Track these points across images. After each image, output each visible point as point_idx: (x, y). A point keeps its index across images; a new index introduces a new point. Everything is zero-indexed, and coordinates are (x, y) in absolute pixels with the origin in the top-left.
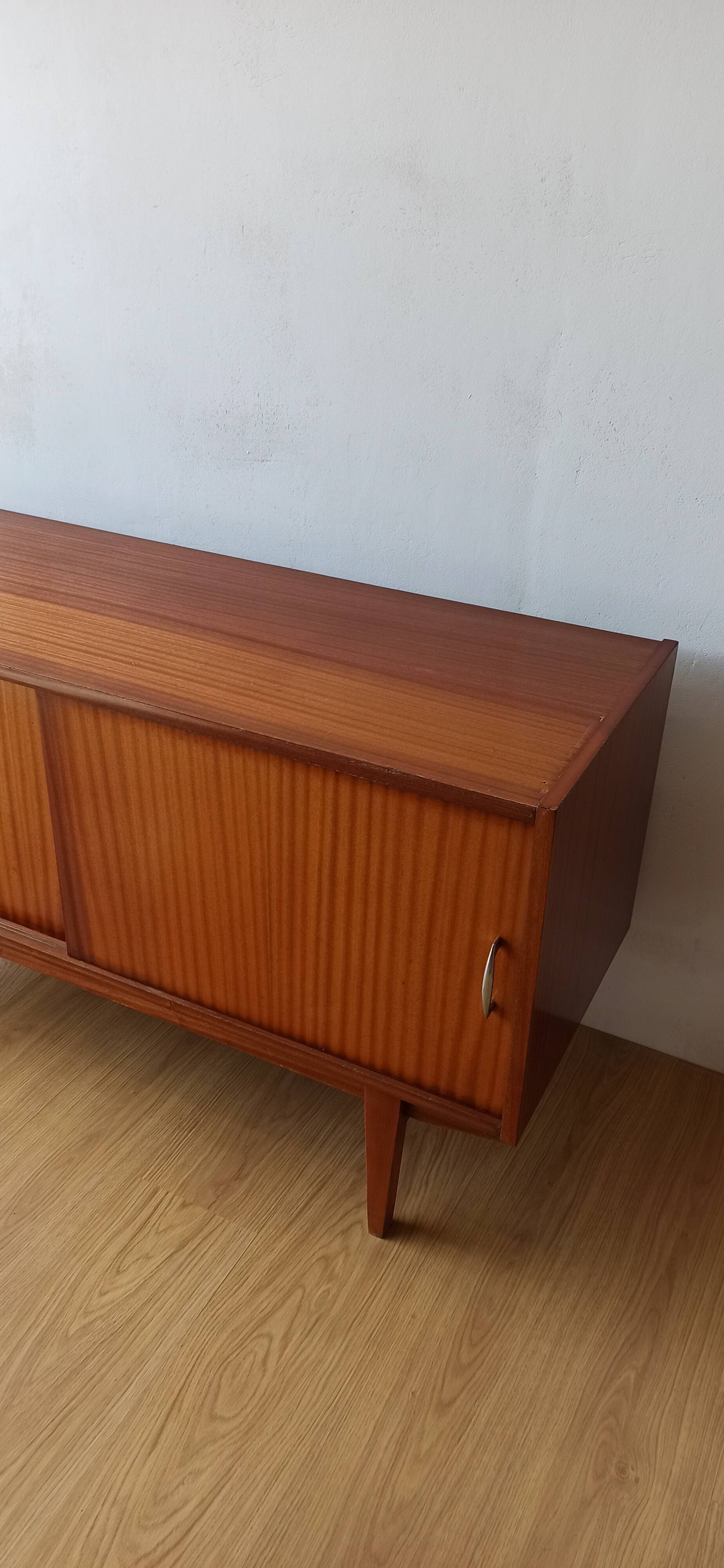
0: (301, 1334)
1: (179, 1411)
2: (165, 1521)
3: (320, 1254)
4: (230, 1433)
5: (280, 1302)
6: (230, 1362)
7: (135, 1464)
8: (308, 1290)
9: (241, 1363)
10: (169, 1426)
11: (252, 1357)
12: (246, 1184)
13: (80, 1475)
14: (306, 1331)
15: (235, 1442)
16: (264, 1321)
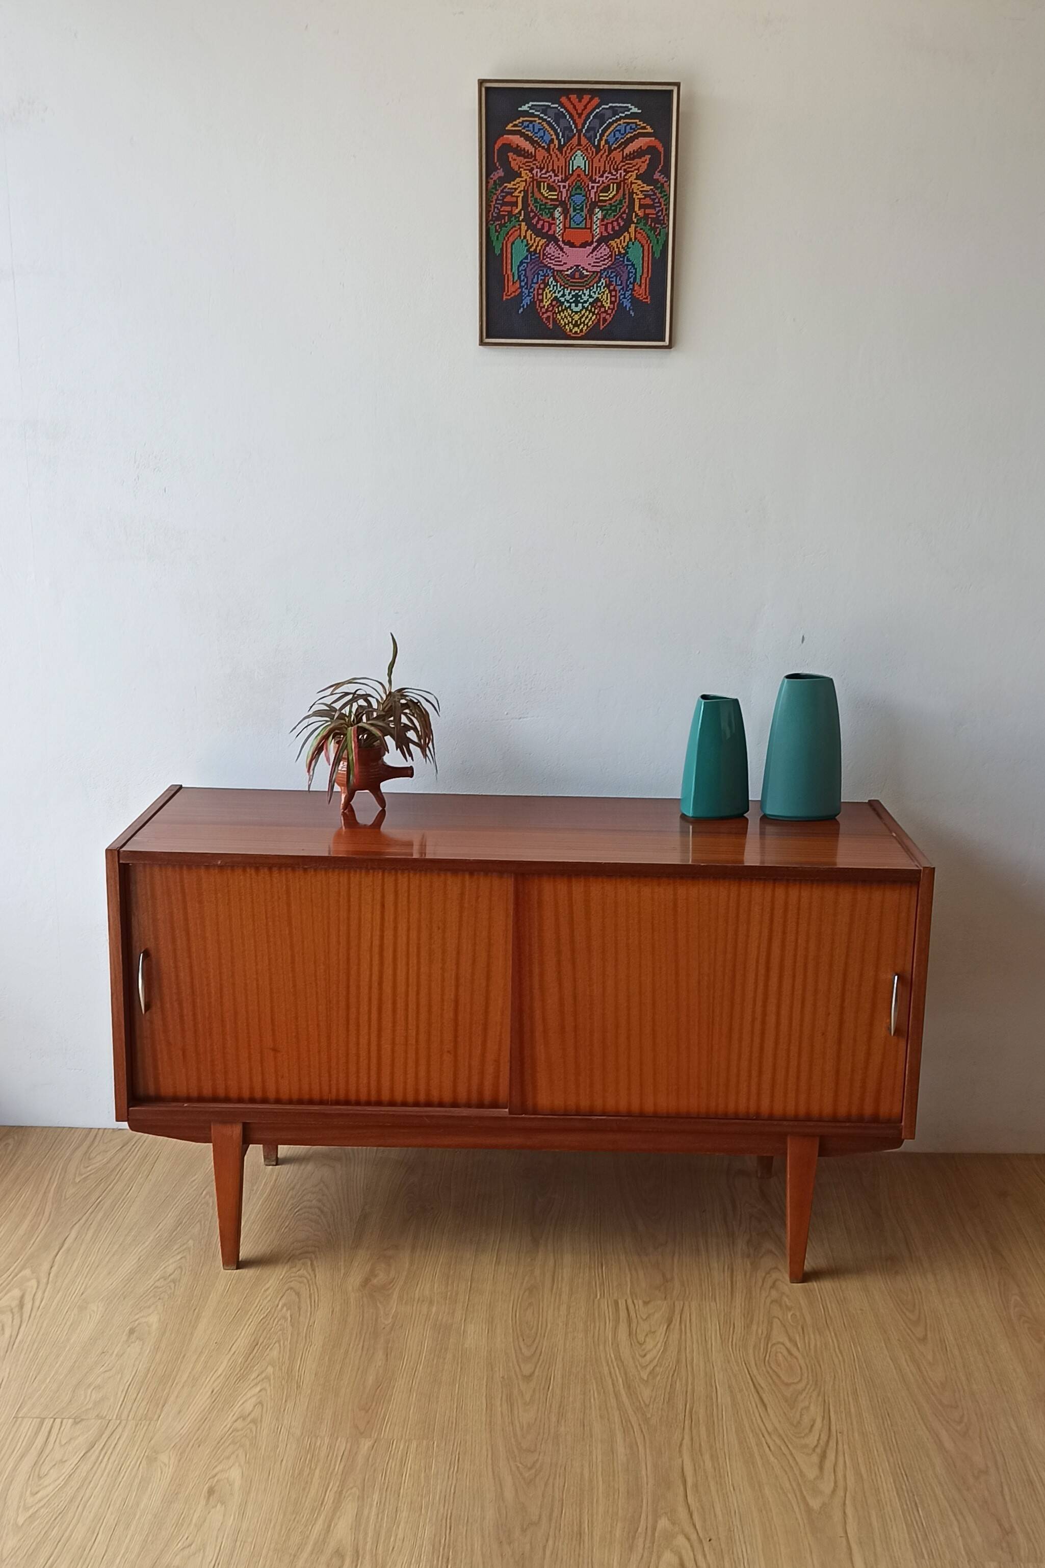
0: (800, 1336)
1: (762, 1388)
2: (811, 1431)
3: (769, 1301)
4: (806, 1387)
5: (769, 1327)
6: (768, 1361)
7: (762, 1416)
8: (781, 1318)
9: (776, 1360)
10: (764, 1396)
11: (780, 1355)
12: (677, 1283)
13: (734, 1430)
14: (801, 1334)
15: (814, 1390)
16: (768, 1338)
